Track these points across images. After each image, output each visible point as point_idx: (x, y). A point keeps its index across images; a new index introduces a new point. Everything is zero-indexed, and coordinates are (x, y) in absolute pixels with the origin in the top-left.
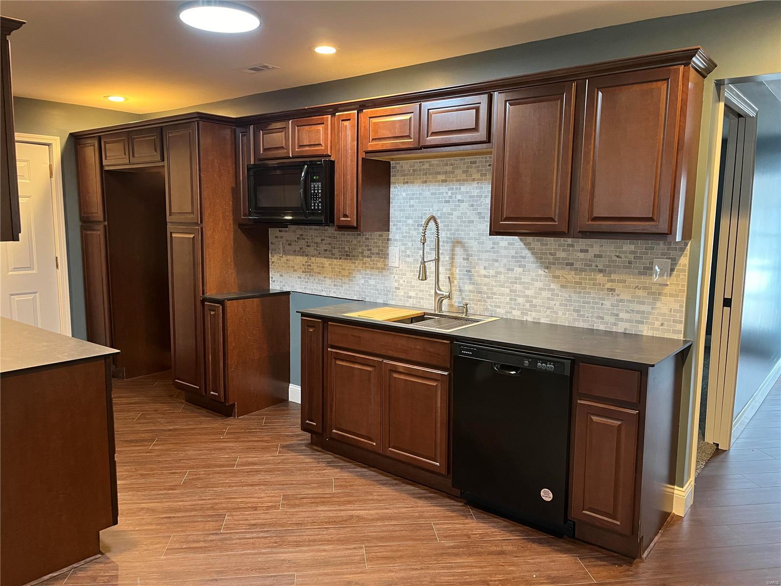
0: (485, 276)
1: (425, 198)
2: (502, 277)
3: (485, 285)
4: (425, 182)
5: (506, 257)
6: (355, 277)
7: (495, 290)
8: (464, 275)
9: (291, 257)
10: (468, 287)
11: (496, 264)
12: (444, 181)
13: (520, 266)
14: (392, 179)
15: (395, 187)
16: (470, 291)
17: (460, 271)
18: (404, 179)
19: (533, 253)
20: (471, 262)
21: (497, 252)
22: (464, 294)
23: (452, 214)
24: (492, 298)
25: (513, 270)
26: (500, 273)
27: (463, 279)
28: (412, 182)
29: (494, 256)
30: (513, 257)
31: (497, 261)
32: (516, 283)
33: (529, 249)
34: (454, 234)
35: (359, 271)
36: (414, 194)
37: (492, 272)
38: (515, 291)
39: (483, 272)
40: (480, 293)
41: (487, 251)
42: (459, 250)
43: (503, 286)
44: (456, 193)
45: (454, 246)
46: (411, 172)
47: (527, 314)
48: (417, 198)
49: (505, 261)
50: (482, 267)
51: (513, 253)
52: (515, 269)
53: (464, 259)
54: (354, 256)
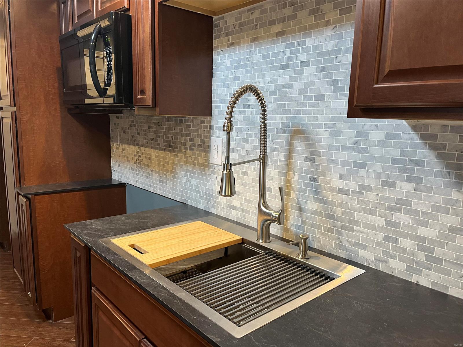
0: (341, 191)
1: (253, 64)
2: (371, 197)
3: (341, 205)
4: (255, 40)
5: (380, 160)
6: (177, 174)
7: (357, 216)
8: (306, 185)
9: (125, 146)
10: (312, 205)
11: (362, 172)
12: (281, 34)
13: (409, 180)
14: (216, 42)
15: (218, 54)
16: (315, 212)
17: (301, 177)
18: (229, 40)
19: (441, 156)
20: (317, 165)
21: (365, 150)
22: (305, 215)
23: (290, 86)
24: (352, 230)
25: (393, 185)
26: (368, 189)
27: (304, 191)
28: (238, 43)
29: (358, 157)
30: (395, 161)
31: (363, 166)
32: (400, 210)
33: (433, 147)
34: (293, 118)
35: (182, 166)
36: (239, 61)
37: (352, 185)
38: (396, 225)
39: (337, 183)
40: (331, 217)
41: (344, 148)
42: (299, 145)
43: (372, 212)
44: (298, 51)
45: (292, 138)
46: (237, 27)
47: (419, 272)
48: (244, 66)
49: (378, 167)
50: (336, 176)
51: (395, 153)
52: (399, 184)
53: (307, 159)
54: (176, 148)
